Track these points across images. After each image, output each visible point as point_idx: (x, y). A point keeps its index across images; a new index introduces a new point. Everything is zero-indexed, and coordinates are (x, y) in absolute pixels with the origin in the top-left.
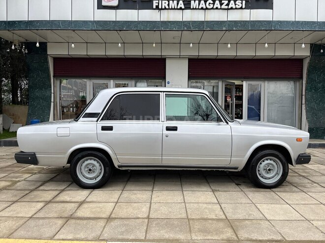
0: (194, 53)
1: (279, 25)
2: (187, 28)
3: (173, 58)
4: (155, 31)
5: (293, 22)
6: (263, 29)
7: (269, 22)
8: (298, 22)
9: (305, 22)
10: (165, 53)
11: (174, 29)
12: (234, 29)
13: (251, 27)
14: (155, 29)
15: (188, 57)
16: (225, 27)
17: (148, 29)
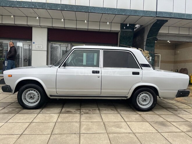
0: (50, 25)
1: (94, 9)
2: (34, 7)
3: (36, 27)
4: (13, 7)
5: (102, 8)
6: (83, 11)
7: (87, 7)
8: (105, 8)
9: (109, 8)
10: (30, 23)
11: (26, 7)
12: (65, 9)
13: (76, 9)
14: (13, 6)
15: (47, 27)
16: (59, 8)
17: (8, 6)
